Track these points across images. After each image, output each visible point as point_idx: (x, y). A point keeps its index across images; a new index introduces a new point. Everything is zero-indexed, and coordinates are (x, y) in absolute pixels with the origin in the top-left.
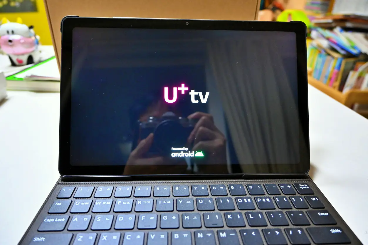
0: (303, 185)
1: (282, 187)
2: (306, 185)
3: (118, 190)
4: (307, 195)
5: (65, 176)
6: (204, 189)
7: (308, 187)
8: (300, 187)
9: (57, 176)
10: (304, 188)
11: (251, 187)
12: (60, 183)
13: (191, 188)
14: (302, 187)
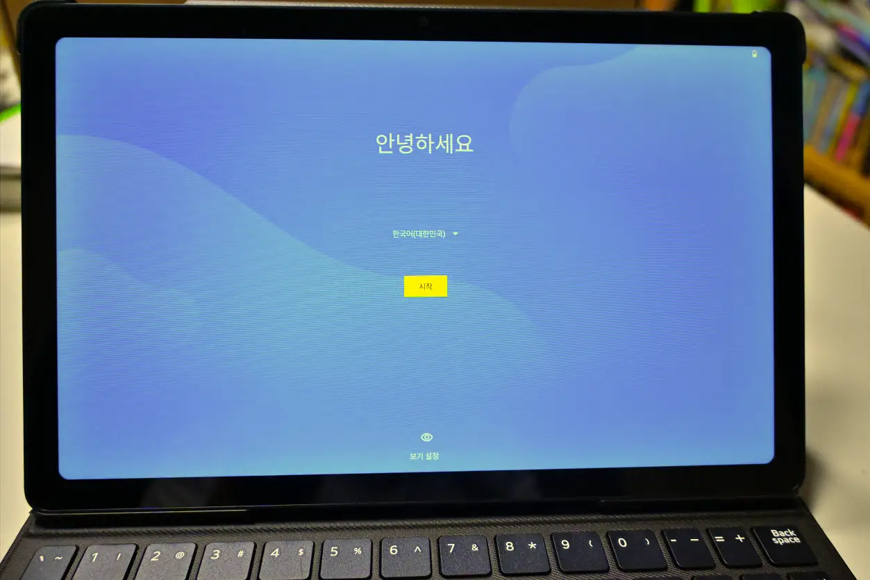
0: (783, 534)
1: (720, 539)
2: (792, 533)
3: (210, 558)
4: (795, 570)
5: (44, 512)
6: (477, 549)
7: (797, 540)
8: (774, 539)
9: (23, 511)
10: (788, 541)
11: (623, 543)
12: (32, 531)
13: (438, 546)
14: (783, 537)
